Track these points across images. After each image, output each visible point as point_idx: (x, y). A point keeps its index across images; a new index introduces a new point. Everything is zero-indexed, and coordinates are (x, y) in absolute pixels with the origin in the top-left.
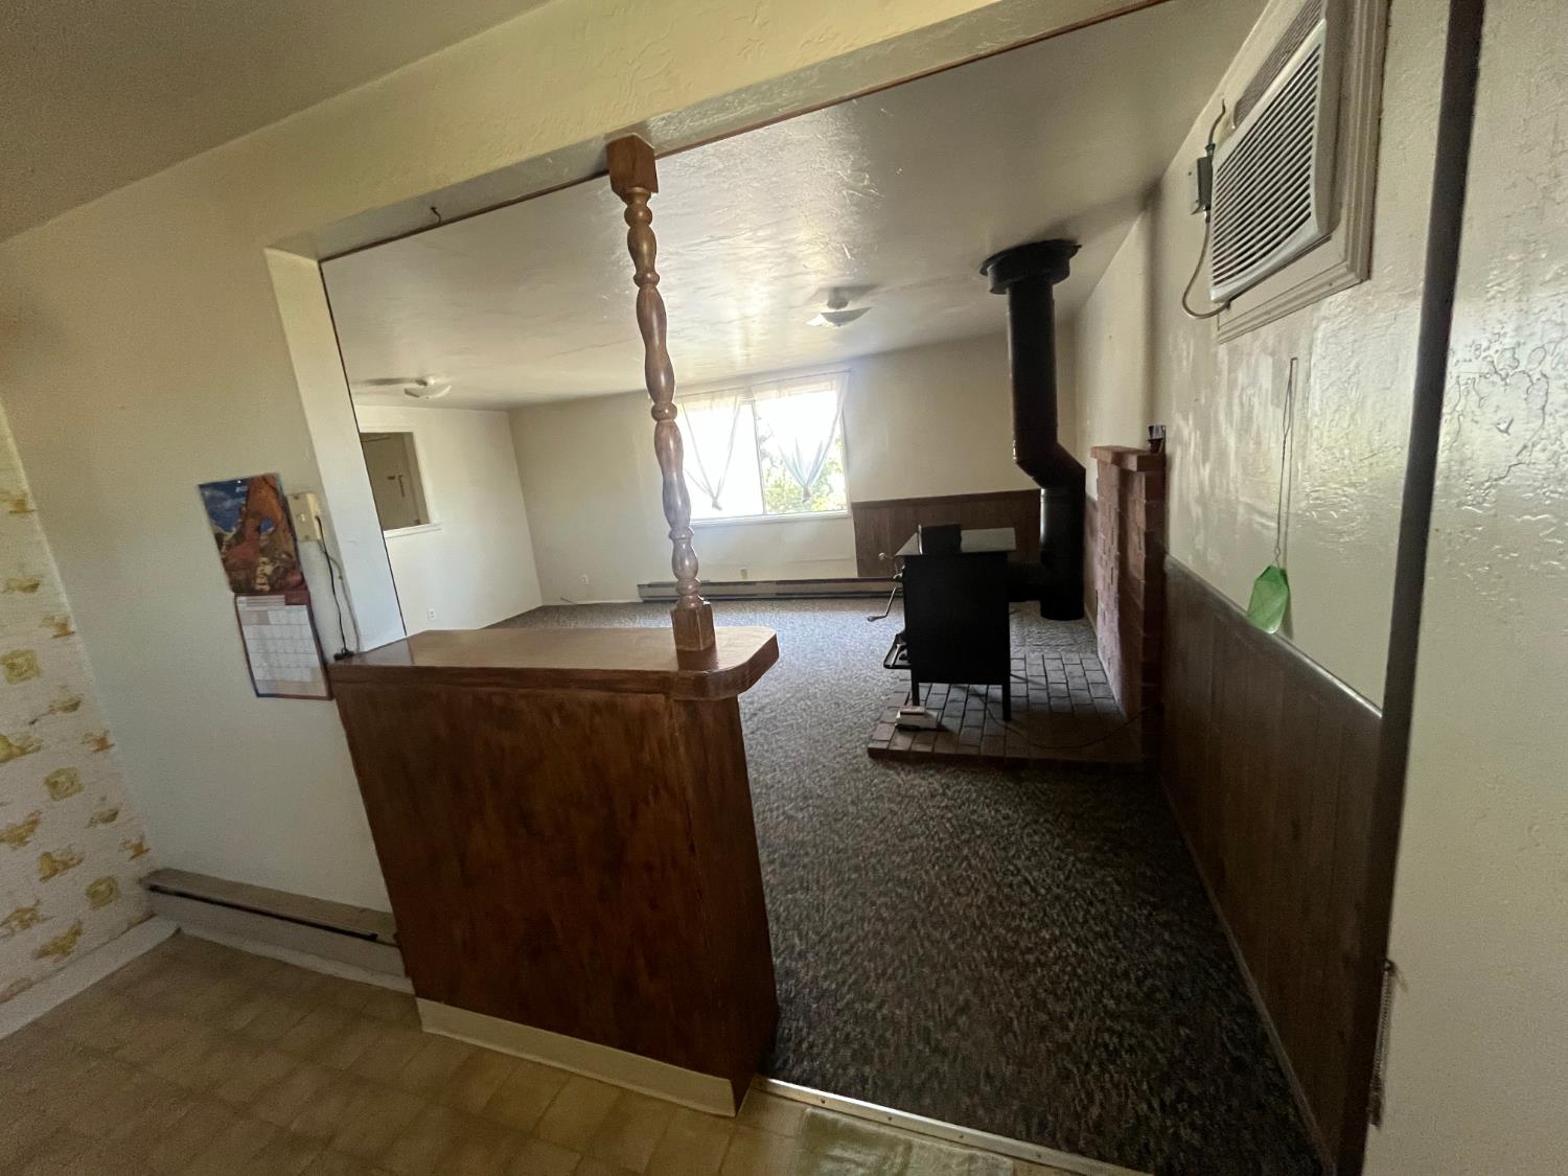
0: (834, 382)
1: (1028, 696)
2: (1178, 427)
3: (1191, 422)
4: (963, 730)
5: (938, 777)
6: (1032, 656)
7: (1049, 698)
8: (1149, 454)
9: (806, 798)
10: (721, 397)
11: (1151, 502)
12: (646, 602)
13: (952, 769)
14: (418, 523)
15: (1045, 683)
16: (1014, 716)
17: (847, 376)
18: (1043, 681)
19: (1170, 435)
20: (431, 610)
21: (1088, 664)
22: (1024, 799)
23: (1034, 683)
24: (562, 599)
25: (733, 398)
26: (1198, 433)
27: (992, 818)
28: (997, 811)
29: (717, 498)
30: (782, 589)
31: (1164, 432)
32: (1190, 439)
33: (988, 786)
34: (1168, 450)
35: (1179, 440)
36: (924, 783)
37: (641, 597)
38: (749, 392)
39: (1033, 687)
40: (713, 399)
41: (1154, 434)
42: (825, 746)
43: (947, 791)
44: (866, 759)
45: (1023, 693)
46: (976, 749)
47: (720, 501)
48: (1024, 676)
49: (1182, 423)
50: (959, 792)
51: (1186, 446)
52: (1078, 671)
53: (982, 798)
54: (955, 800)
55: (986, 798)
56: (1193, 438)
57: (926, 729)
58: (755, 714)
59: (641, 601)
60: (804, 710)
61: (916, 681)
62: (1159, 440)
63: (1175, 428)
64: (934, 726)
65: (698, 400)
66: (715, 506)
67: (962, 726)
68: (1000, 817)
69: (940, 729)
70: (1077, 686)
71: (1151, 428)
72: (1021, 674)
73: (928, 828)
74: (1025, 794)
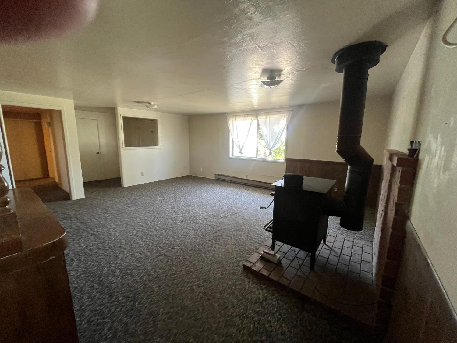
0: (286, 114)
1: (328, 258)
2: (429, 142)
3: (439, 139)
4: (289, 268)
5: (265, 291)
6: (340, 236)
7: (338, 263)
8: (407, 157)
9: (205, 281)
10: (248, 117)
11: (403, 186)
12: (216, 179)
13: (274, 289)
14: (156, 146)
15: (339, 253)
16: (316, 267)
17: (291, 112)
18: (339, 251)
19: (423, 147)
20: (154, 171)
21: (366, 249)
22: (299, 324)
23: (334, 251)
24: (195, 174)
25: (251, 117)
26: (443, 148)
27: (276, 330)
28: (281, 326)
29: (241, 150)
30: (257, 184)
31: (420, 145)
32: (436, 153)
33: (284, 306)
34: (421, 156)
35: (428, 151)
36: (257, 292)
37: (215, 178)
38: (256, 116)
39: (334, 254)
40: (245, 117)
41: (414, 145)
42: (230, 256)
43: (264, 302)
44: (241, 269)
45: (327, 256)
46: (289, 281)
47: (242, 151)
48: (331, 247)
49: (433, 141)
50: (269, 305)
51: (433, 156)
52: (359, 251)
53: (278, 314)
54: (265, 309)
55: (280, 314)
56: (438, 152)
57: (272, 262)
58: (216, 232)
59: (215, 179)
60: (234, 236)
61: (274, 239)
62: (416, 150)
63: (427, 143)
64: (276, 262)
65: (240, 117)
66: (240, 152)
67: (289, 265)
68: (280, 331)
69: (279, 264)
70: (355, 260)
71: (412, 143)
72: (330, 245)
73: (242, 323)
74: (300, 320)
